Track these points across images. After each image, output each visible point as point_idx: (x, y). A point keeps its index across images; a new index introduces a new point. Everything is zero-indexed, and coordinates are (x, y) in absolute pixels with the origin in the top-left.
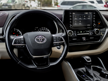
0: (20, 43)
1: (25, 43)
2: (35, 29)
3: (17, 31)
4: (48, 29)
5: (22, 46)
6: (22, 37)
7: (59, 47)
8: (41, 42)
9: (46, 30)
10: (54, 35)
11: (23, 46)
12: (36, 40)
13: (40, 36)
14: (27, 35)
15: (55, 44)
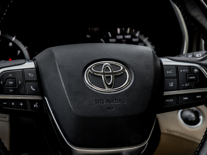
0: (22, 90)
1: (41, 90)
2: (88, 36)
3: (11, 44)
4: (145, 36)
5: (28, 104)
6: (30, 65)
7: (193, 115)
8: (110, 86)
9: (134, 40)
10: (166, 61)
11: (33, 102)
12: (87, 81)
13: (106, 63)
14: (52, 56)
15: (172, 100)
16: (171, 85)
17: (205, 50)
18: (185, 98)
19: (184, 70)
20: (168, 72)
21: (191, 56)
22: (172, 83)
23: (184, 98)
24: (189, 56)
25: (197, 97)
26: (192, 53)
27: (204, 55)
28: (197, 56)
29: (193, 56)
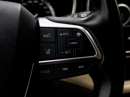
15: (49, 71)
16: (48, 52)
17: (90, 10)
18: (65, 69)
19: (65, 34)
20: (44, 36)
21: (76, 16)
22: (49, 50)
23: (63, 69)
24: (75, 16)
25: (79, 67)
26: (77, 14)
27: (89, 14)
28: (82, 16)
29: (78, 17)
